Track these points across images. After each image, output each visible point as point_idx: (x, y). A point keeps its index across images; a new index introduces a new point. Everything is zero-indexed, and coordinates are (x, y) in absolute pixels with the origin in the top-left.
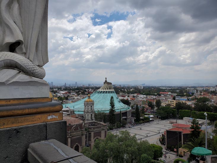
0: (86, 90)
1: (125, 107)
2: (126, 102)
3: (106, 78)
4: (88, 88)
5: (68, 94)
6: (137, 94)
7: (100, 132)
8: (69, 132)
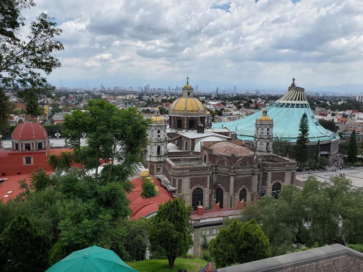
0: (252, 100)
1: (328, 135)
2: (329, 126)
3: (294, 80)
4: (255, 97)
5: (222, 106)
6: (351, 111)
7: (284, 174)
8: (232, 167)
